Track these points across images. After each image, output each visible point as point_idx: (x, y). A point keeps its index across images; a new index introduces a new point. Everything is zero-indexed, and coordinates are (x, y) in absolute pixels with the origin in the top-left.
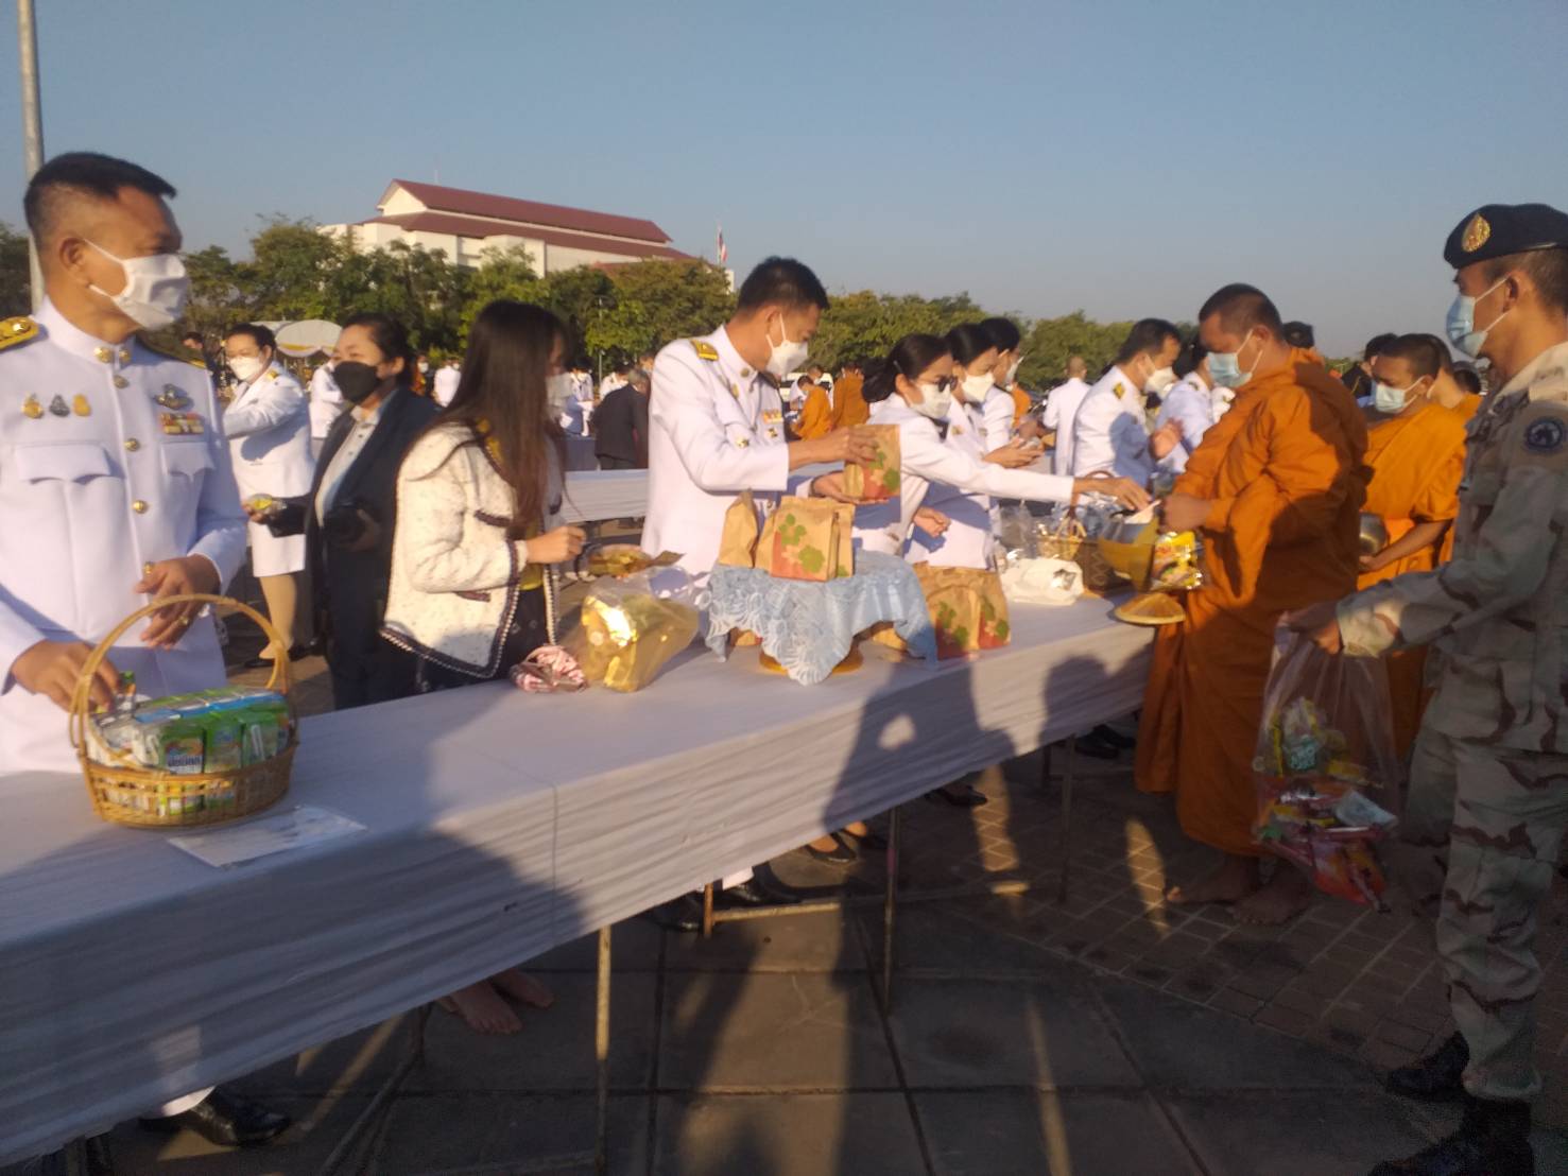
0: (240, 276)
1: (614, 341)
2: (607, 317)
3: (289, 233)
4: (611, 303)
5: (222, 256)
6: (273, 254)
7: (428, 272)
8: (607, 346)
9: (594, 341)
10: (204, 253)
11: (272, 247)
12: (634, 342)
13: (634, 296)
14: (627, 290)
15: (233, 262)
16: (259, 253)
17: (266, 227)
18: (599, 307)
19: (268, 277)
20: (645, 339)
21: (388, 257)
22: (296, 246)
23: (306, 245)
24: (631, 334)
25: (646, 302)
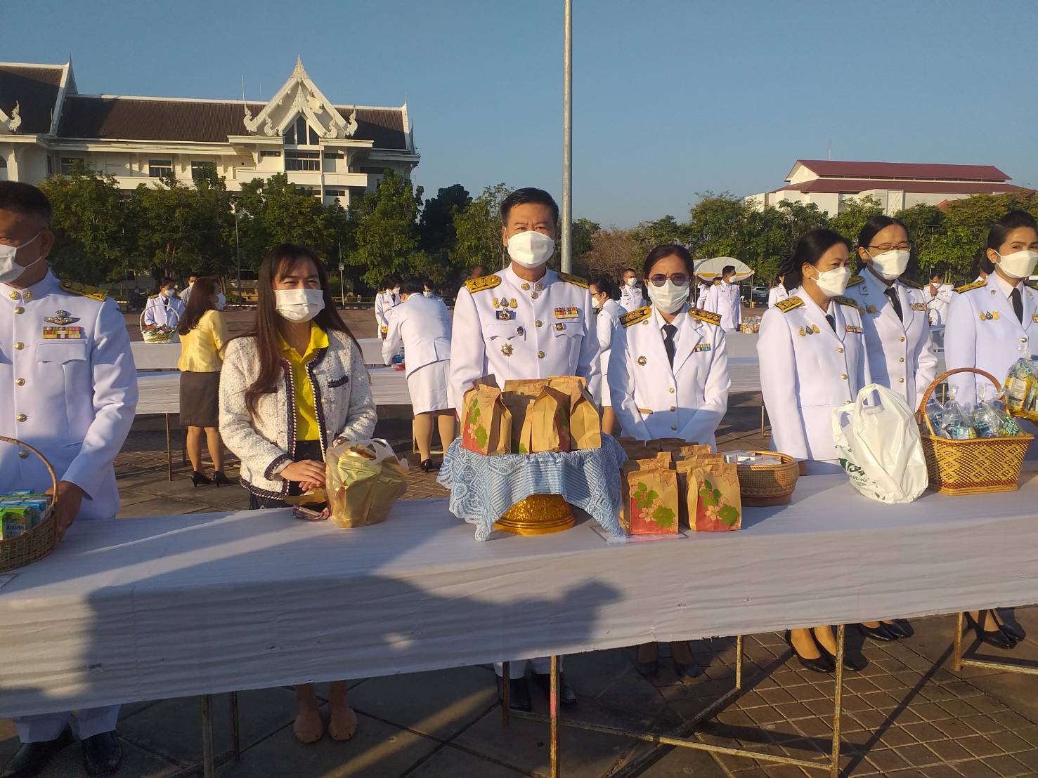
0: (681, 233)
1: (941, 258)
2: (937, 240)
3: (713, 202)
4: (942, 230)
5: (672, 221)
6: (703, 217)
7: (804, 220)
8: (935, 261)
9: (924, 259)
10: (662, 220)
11: (703, 213)
12: (958, 258)
13: (961, 223)
14: (955, 220)
15: (678, 224)
16: (694, 218)
17: (700, 201)
18: (931, 234)
19: (698, 232)
20: (969, 254)
21: (777, 212)
22: (716, 211)
23: (723, 209)
24: (957, 252)
25: (972, 226)
